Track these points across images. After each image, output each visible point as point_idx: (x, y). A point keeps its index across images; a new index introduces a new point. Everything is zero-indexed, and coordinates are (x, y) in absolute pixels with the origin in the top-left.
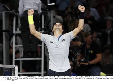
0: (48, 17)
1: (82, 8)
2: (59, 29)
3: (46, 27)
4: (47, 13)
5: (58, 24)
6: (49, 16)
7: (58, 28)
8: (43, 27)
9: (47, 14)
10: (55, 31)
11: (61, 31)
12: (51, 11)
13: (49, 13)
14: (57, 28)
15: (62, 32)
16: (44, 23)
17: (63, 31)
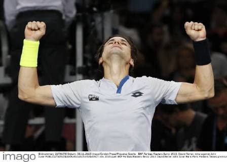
0: (96, 33)
1: (196, 29)
2: (121, 56)
3: (89, 64)
4: (93, 20)
5: (117, 39)
6: (99, 28)
7: (116, 53)
8: (79, 63)
9: (93, 23)
10: (108, 62)
11: (127, 64)
12: (106, 14)
13: (98, 19)
14: (113, 53)
15: (131, 66)
16: (84, 51)
17: (132, 63)
